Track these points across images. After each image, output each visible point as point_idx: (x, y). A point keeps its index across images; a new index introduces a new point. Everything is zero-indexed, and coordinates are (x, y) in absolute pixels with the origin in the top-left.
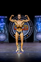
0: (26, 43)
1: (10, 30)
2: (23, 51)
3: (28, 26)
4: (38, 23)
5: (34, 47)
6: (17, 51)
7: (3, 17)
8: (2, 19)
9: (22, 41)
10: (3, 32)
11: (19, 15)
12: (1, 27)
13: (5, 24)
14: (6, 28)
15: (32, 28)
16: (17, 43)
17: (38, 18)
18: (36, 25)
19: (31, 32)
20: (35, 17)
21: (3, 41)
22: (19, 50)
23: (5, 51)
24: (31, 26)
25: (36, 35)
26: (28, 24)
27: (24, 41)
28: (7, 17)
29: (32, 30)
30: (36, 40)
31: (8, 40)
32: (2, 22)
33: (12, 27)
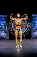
0: (24, 40)
1: (10, 28)
2: (22, 47)
3: (26, 24)
4: (35, 21)
5: (32, 44)
6: (16, 47)
7: (3, 16)
8: (3, 18)
9: (21, 38)
10: (4, 30)
11: (18, 14)
12: (2, 25)
13: (5, 22)
14: (6, 26)
15: (30, 26)
16: (16, 40)
17: (36, 16)
18: (33, 23)
19: (29, 29)
20: (33, 15)
21: (4, 38)
22: (18, 46)
23: (5, 48)
24: (29, 24)
25: (34, 32)
26: (26, 22)
27: (23, 38)
28: (7, 16)
29: (30, 28)
30: (34, 37)
31: (8, 37)
32: (3, 21)
33: (12, 25)
